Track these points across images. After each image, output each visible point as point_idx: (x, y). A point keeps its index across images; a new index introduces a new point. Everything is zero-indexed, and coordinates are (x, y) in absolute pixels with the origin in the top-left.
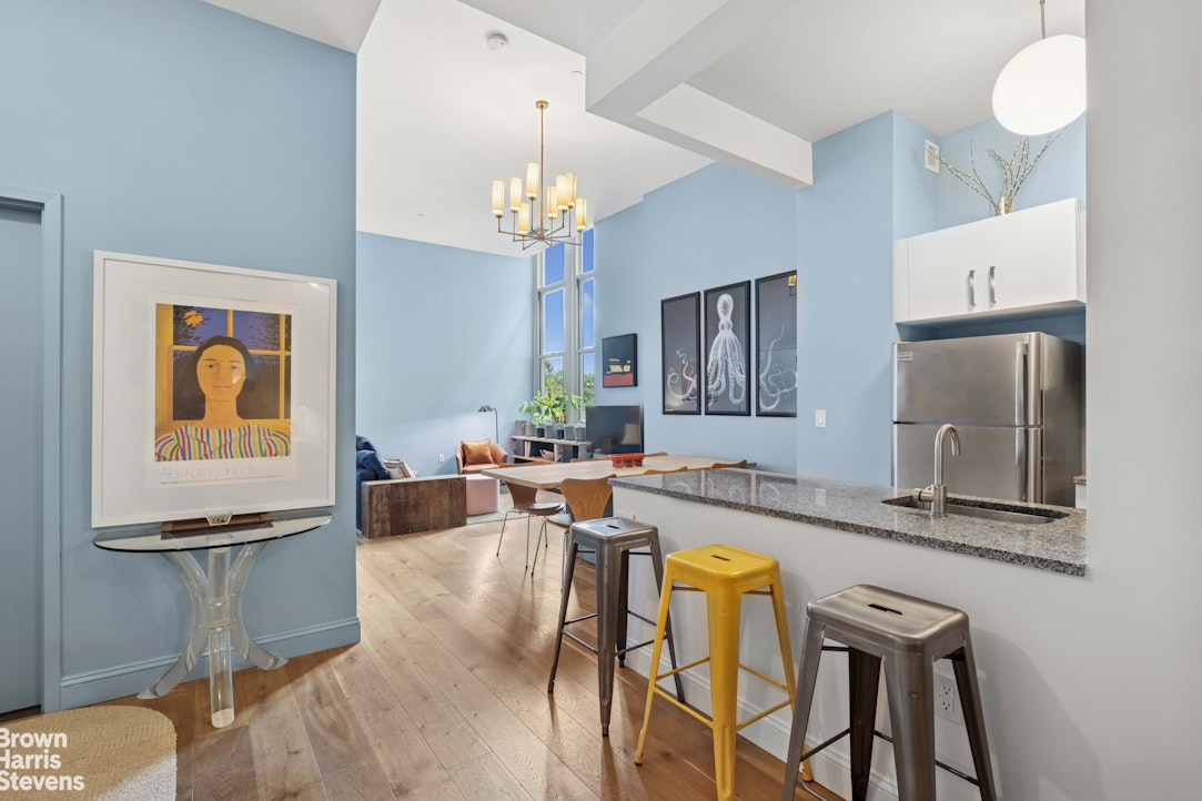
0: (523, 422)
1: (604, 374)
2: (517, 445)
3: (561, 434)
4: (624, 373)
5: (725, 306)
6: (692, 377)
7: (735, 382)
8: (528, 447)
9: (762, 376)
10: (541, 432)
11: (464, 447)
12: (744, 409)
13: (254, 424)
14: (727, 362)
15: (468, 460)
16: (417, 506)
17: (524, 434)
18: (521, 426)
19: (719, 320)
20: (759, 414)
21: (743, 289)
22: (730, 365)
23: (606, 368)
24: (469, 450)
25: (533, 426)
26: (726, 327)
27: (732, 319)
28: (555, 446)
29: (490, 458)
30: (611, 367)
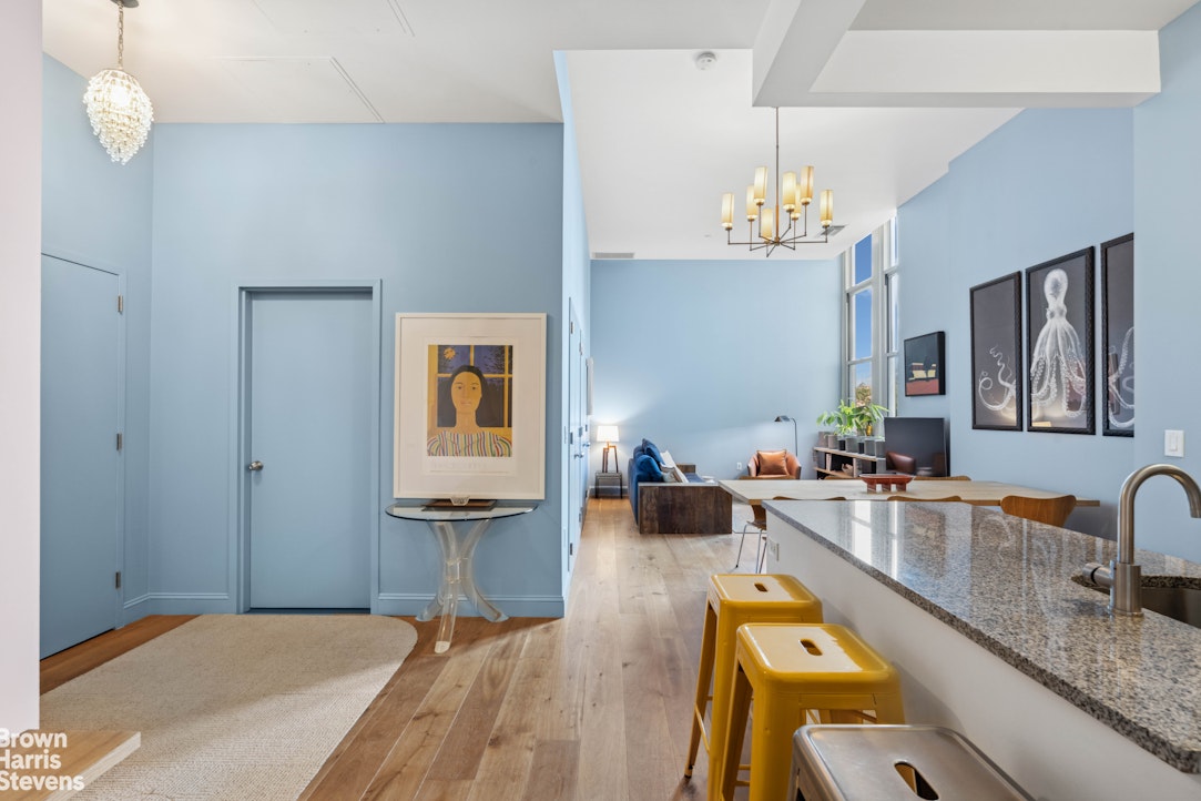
0: (826, 433)
1: (906, 380)
2: (819, 458)
3: (861, 448)
4: (928, 379)
5: (1056, 286)
6: (1010, 382)
7: (1071, 388)
8: (829, 460)
9: (1112, 379)
10: (842, 445)
11: (759, 456)
12: (1083, 425)
13: (487, 431)
14: (1058, 361)
15: (762, 469)
16: (682, 509)
18: (823, 437)
19: (1047, 305)
20: (1108, 432)
21: (1082, 261)
22: (1063, 365)
23: (908, 373)
24: (764, 461)
25: (836, 438)
26: (1057, 315)
27: (1066, 302)
29: (785, 469)
30: (914, 372)
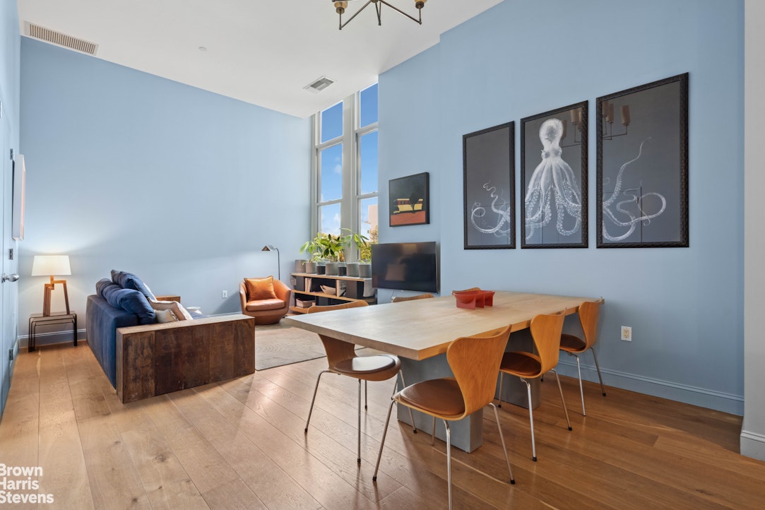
0: (303, 261)
1: (391, 213)
2: (298, 282)
3: (344, 271)
4: (414, 212)
5: (551, 133)
6: (504, 210)
7: (566, 212)
8: (308, 284)
9: (605, 204)
10: (322, 270)
11: (247, 284)
12: (579, 241)
14: (553, 191)
15: (251, 295)
17: (305, 272)
19: (542, 147)
20: (601, 245)
22: (558, 194)
23: (393, 207)
24: (251, 285)
25: (313, 265)
26: (552, 154)
27: (561, 145)
28: (338, 282)
29: (274, 293)
30: (399, 206)
